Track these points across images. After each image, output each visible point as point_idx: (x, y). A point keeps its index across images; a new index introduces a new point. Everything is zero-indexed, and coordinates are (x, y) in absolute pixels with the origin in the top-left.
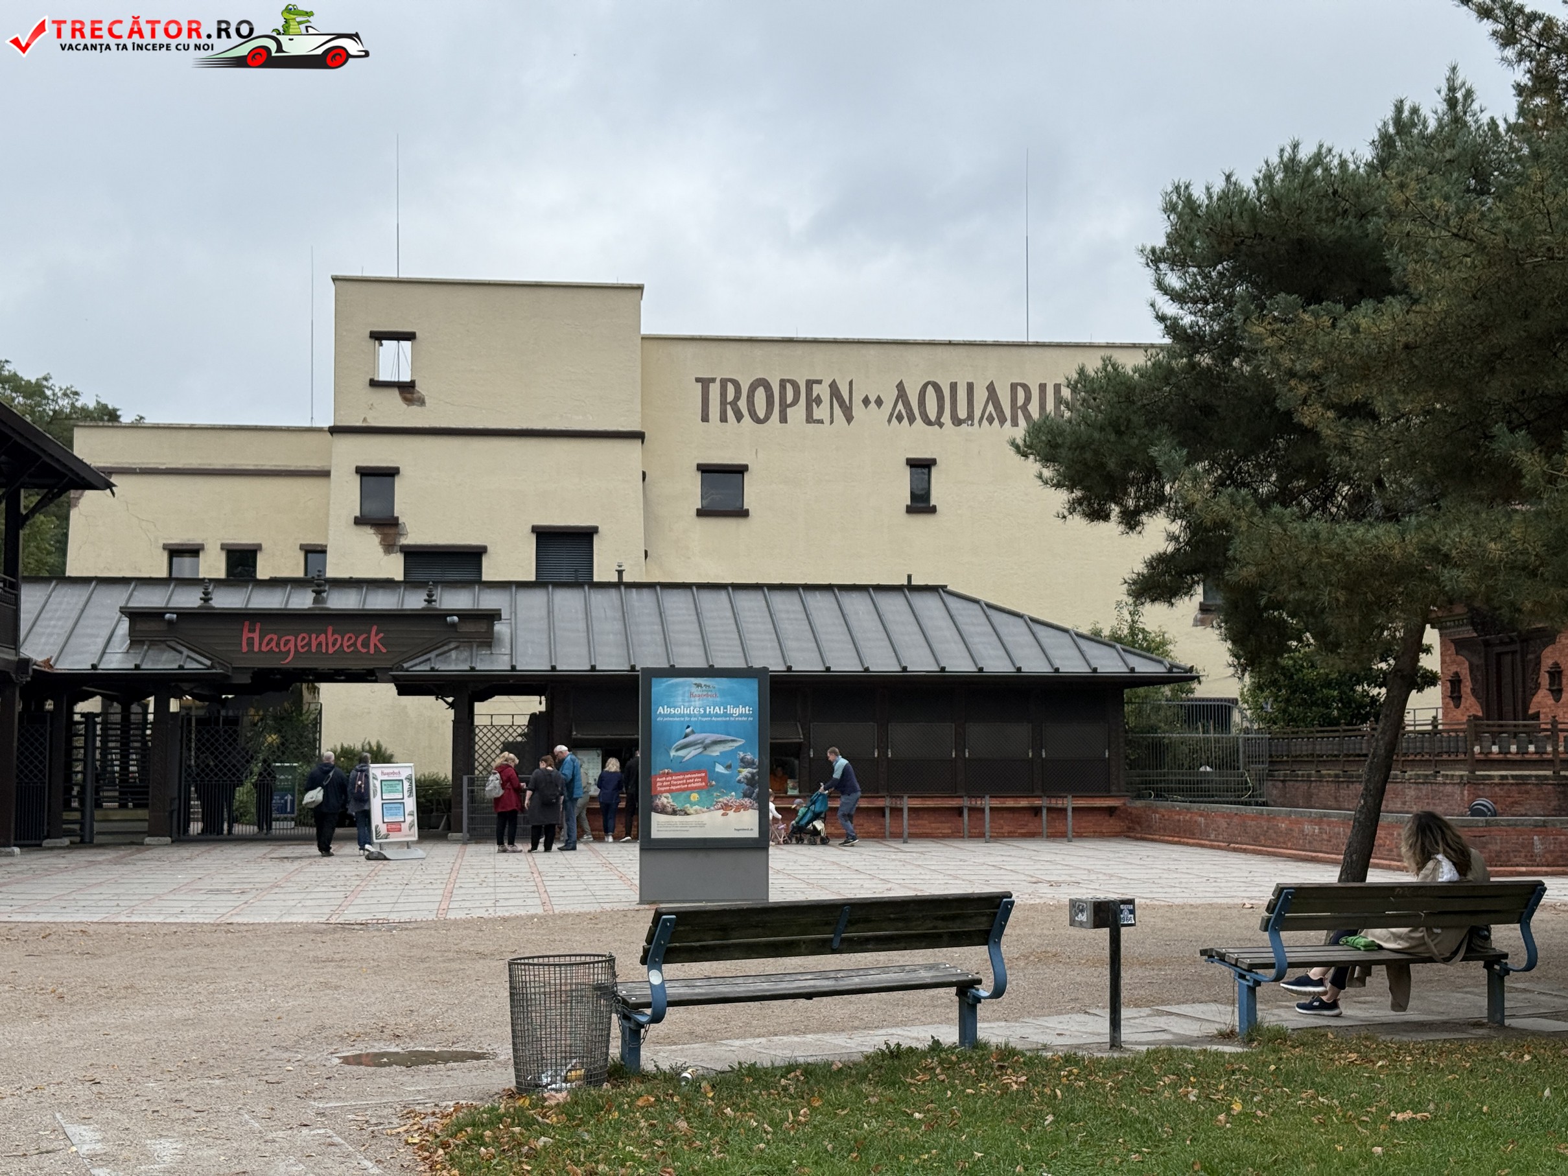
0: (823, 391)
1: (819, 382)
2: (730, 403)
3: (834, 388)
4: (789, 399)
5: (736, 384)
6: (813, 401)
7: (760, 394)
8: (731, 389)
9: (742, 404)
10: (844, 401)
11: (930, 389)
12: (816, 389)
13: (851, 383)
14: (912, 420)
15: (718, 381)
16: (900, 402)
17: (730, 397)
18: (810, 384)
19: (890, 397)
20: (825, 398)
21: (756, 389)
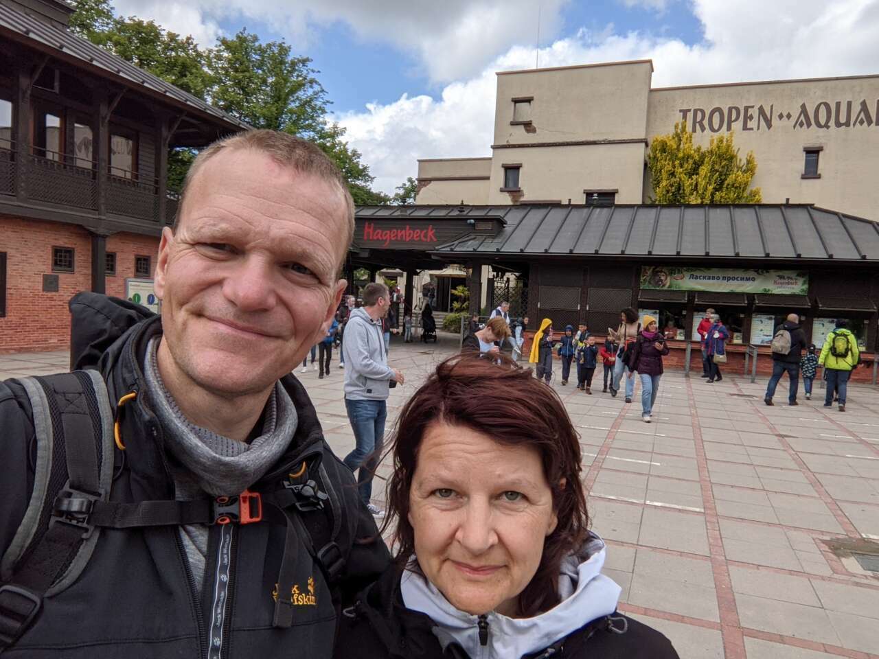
0: (754, 112)
1: (753, 107)
2: (699, 122)
3: (761, 110)
4: (733, 118)
5: (703, 112)
6: (748, 118)
7: (716, 117)
8: (699, 115)
9: (706, 122)
10: (767, 117)
11: (823, 107)
12: (750, 111)
13: (772, 106)
14: (809, 125)
15: (692, 111)
16: (802, 115)
17: (699, 119)
18: (746, 108)
19: (796, 112)
20: (756, 116)
21: (714, 113)
